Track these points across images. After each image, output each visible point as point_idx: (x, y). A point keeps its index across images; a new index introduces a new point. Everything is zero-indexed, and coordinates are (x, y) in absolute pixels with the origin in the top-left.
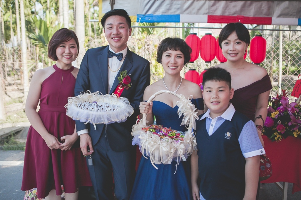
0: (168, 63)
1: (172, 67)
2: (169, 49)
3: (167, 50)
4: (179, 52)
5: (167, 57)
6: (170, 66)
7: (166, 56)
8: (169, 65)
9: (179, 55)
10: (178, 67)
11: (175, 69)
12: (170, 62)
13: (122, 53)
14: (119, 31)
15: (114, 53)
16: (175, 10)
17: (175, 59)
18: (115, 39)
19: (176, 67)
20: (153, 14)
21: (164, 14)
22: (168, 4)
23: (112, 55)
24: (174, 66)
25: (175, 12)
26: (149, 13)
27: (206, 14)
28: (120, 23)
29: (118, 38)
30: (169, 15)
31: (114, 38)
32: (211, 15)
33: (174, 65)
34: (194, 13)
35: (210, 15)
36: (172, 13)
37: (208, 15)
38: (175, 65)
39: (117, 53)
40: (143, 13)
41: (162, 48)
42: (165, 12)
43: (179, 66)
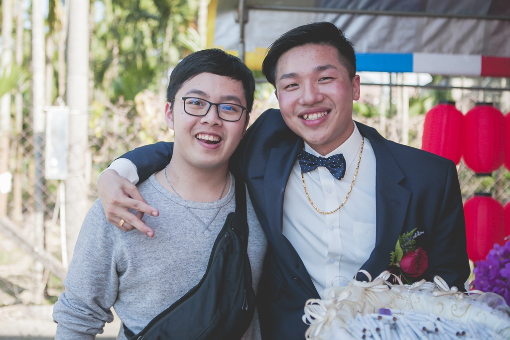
13: (341, 155)
14: (318, 93)
15: (318, 155)
16: (402, 42)
18: (311, 117)
22: (384, 28)
25: (400, 47)
27: (478, 52)
28: (322, 69)
29: (319, 115)
31: (308, 114)
36: (393, 48)
37: (483, 57)
39: (326, 157)
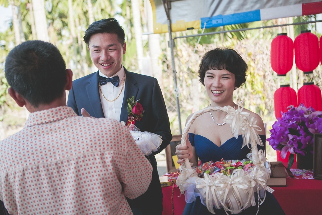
0: (211, 85)
1: (216, 91)
2: (210, 68)
3: (209, 69)
4: (224, 72)
5: (210, 78)
6: (214, 90)
7: (208, 76)
8: (213, 88)
9: (225, 76)
10: (224, 91)
11: (219, 94)
12: (213, 85)
13: (118, 76)
16: (252, 4)
17: (219, 80)
18: (105, 65)
19: (222, 91)
20: (222, 14)
21: (236, 12)
23: (105, 81)
24: (219, 91)
25: (252, 7)
26: (217, 14)
27: (299, 2)
29: (108, 64)
30: (244, 13)
32: (307, 2)
33: (218, 89)
34: (281, 5)
35: (305, 4)
36: (248, 9)
37: (303, 4)
38: (220, 89)
40: (209, 15)
41: (203, 66)
42: (239, 10)
43: (226, 89)
